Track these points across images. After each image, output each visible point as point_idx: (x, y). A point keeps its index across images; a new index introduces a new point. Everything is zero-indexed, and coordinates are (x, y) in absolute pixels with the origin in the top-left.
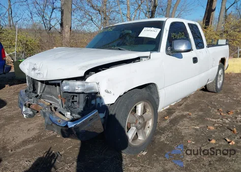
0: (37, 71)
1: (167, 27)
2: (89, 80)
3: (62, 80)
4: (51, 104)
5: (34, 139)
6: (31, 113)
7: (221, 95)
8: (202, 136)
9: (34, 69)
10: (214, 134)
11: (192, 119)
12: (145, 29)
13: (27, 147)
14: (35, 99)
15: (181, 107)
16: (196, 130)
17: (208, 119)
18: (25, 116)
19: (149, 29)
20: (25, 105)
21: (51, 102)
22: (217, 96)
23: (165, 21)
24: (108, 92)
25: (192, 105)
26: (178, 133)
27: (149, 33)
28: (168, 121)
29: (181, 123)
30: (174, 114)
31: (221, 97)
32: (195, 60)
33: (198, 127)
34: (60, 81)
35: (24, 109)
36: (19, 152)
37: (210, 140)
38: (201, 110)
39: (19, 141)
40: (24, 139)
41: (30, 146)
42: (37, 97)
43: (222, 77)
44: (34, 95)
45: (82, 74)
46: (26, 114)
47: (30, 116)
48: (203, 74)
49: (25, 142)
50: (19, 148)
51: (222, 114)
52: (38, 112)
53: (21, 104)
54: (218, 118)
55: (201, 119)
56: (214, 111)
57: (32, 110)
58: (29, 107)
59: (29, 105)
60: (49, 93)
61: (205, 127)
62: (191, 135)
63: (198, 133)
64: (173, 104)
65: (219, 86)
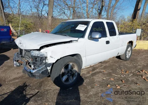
0: (21, 45)
1: (91, 25)
2: (42, 51)
3: (31, 50)
4: (28, 61)
5: (19, 77)
6: (18, 65)
7: (128, 62)
8: (105, 83)
9: (20, 43)
10: (112, 82)
11: (104, 74)
12: (80, 25)
13: (15, 81)
14: (21, 58)
15: (102, 67)
16: (104, 79)
17: (113, 74)
18: (15, 66)
19: (81, 25)
20: (16, 61)
21: (28, 60)
22: (126, 62)
23: (91, 22)
24: (51, 57)
25: (109, 66)
26: (93, 80)
27: (81, 28)
28: (91, 74)
29: (97, 75)
30: (96, 70)
31: (128, 63)
32: (108, 42)
33: (105, 78)
34: (30, 51)
35: (15, 62)
36: (11, 83)
37: (107, 85)
38: (112, 70)
39: (12, 78)
40: (15, 77)
41: (17, 81)
42: (22, 57)
43: (130, 52)
44: (21, 56)
45: (38, 48)
46: (16, 65)
47: (18, 66)
48: (114, 50)
49: (15, 79)
50: (11, 81)
51: (122, 72)
52: (22, 64)
53: (14, 60)
54: (119, 75)
55: (109, 74)
56: (119, 71)
57: (19, 63)
58: (17, 62)
59: (18, 60)
60: (27, 56)
61: (108, 79)
62: (99, 82)
63: (103, 81)
64: (93, 65)
65: (127, 57)
